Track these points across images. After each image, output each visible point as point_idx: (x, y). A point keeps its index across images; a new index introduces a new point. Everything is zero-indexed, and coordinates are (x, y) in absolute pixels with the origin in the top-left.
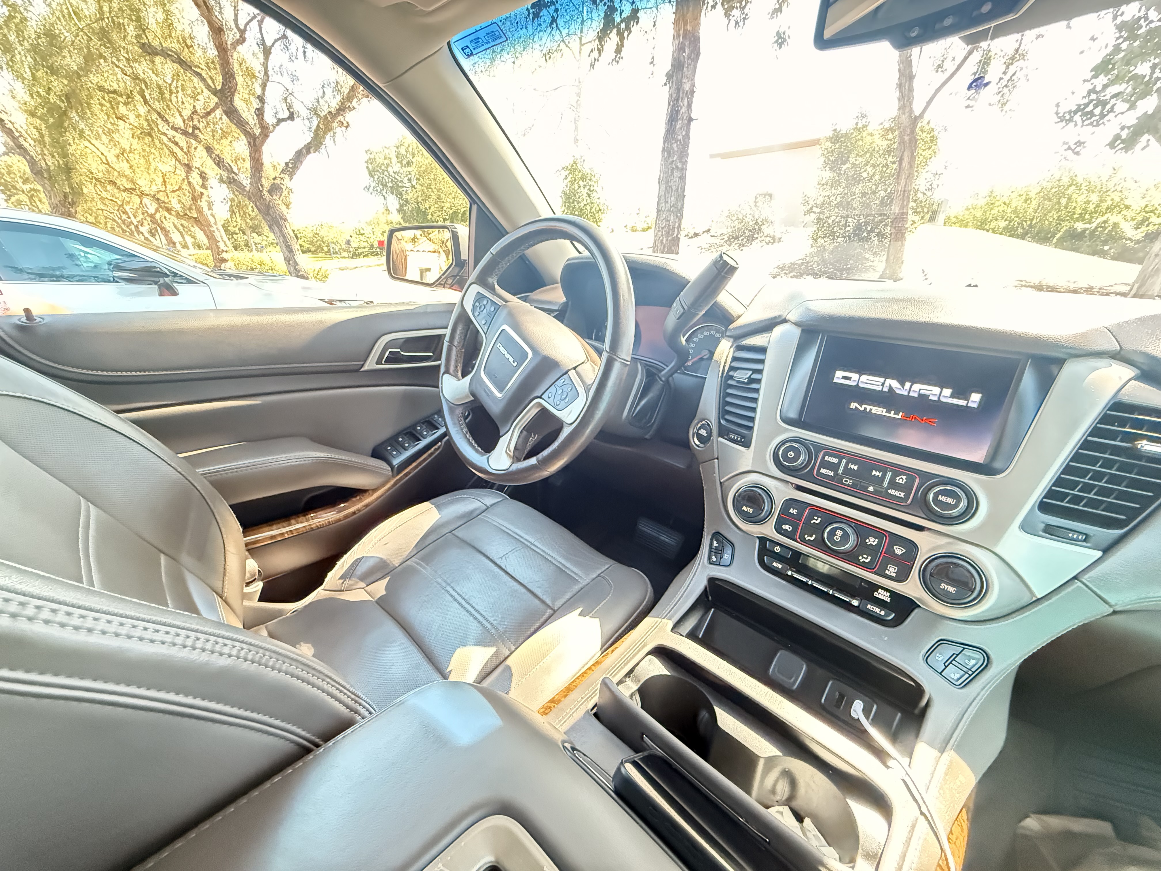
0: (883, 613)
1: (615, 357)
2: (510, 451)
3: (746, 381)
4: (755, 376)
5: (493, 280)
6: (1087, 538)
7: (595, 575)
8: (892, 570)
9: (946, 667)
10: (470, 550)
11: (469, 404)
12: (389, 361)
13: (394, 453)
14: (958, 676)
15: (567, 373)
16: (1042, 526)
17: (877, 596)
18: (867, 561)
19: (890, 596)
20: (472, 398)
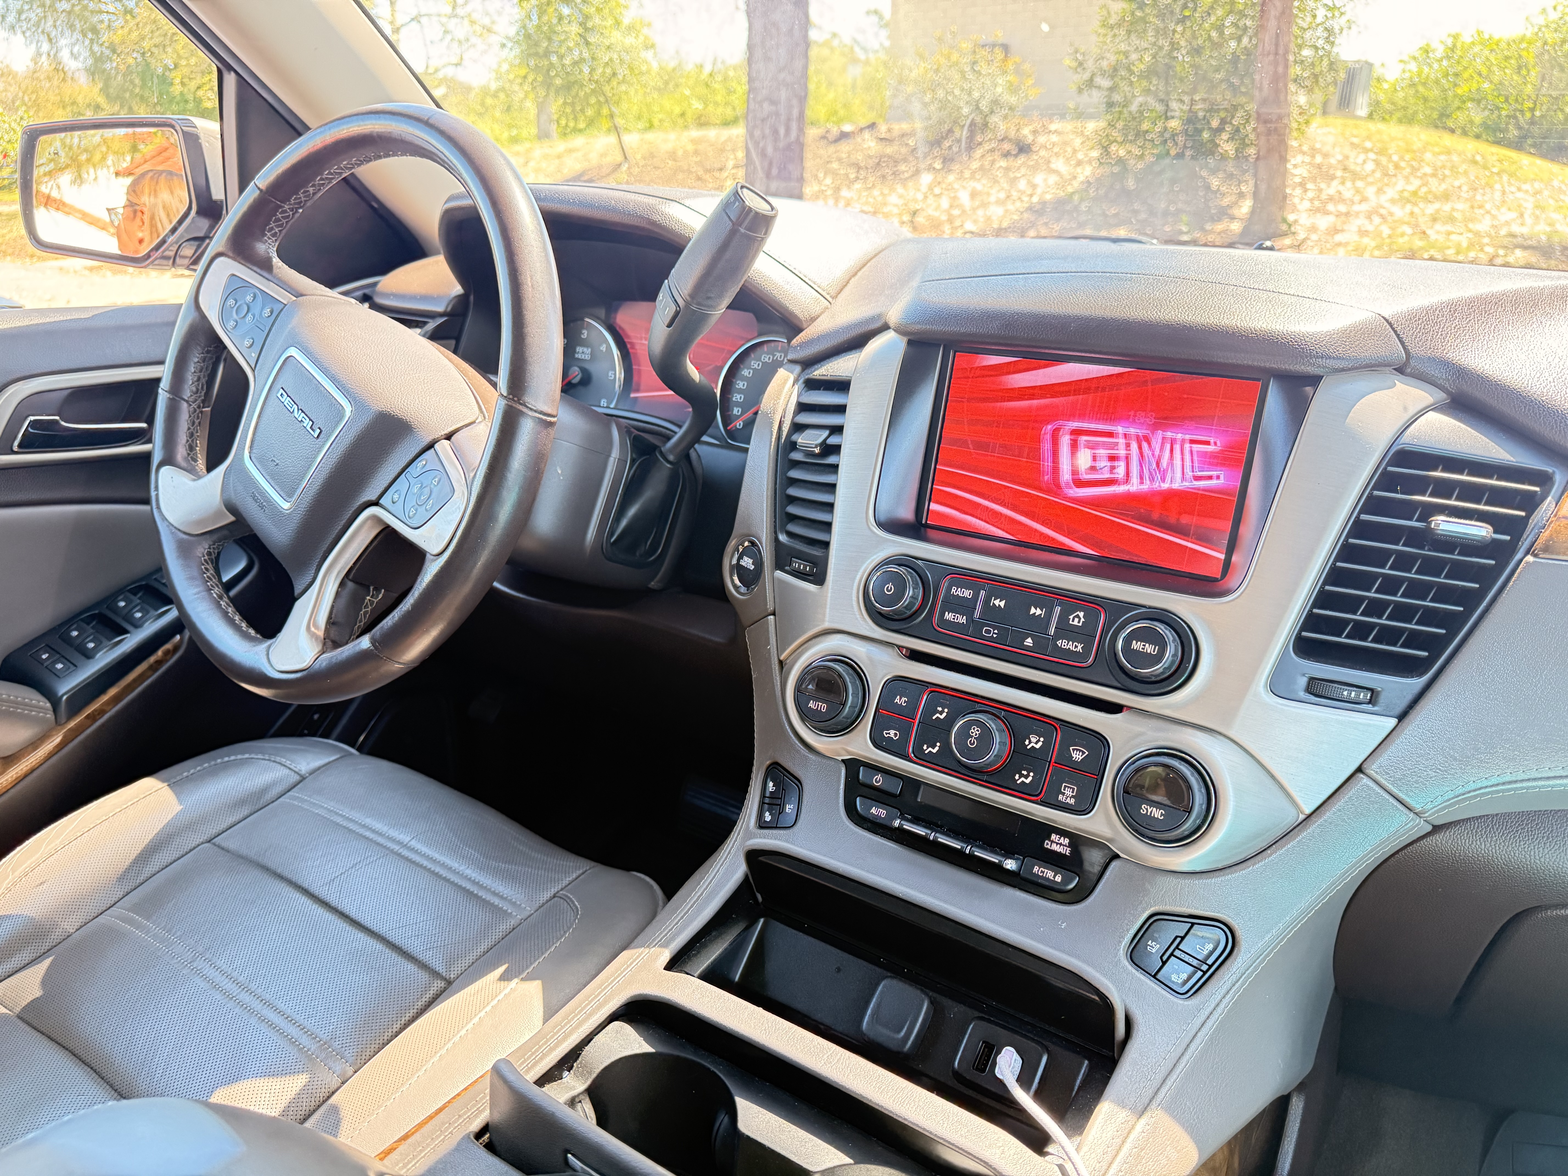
0: (1058, 879)
1: (521, 408)
2: (316, 626)
3: (817, 450)
4: (833, 440)
5: (268, 247)
6: (1374, 696)
7: (547, 895)
8: (1068, 795)
9: (1164, 963)
10: (255, 874)
11: (225, 532)
12: (28, 444)
13: (59, 666)
14: (1184, 976)
15: (431, 446)
16: (1303, 681)
17: (1048, 847)
18: (1028, 781)
19: (1070, 845)
20: (232, 518)
